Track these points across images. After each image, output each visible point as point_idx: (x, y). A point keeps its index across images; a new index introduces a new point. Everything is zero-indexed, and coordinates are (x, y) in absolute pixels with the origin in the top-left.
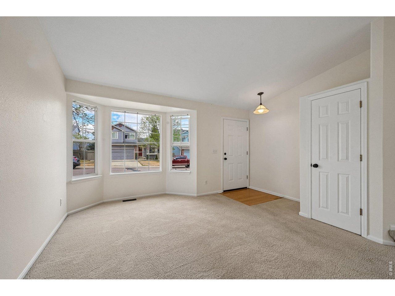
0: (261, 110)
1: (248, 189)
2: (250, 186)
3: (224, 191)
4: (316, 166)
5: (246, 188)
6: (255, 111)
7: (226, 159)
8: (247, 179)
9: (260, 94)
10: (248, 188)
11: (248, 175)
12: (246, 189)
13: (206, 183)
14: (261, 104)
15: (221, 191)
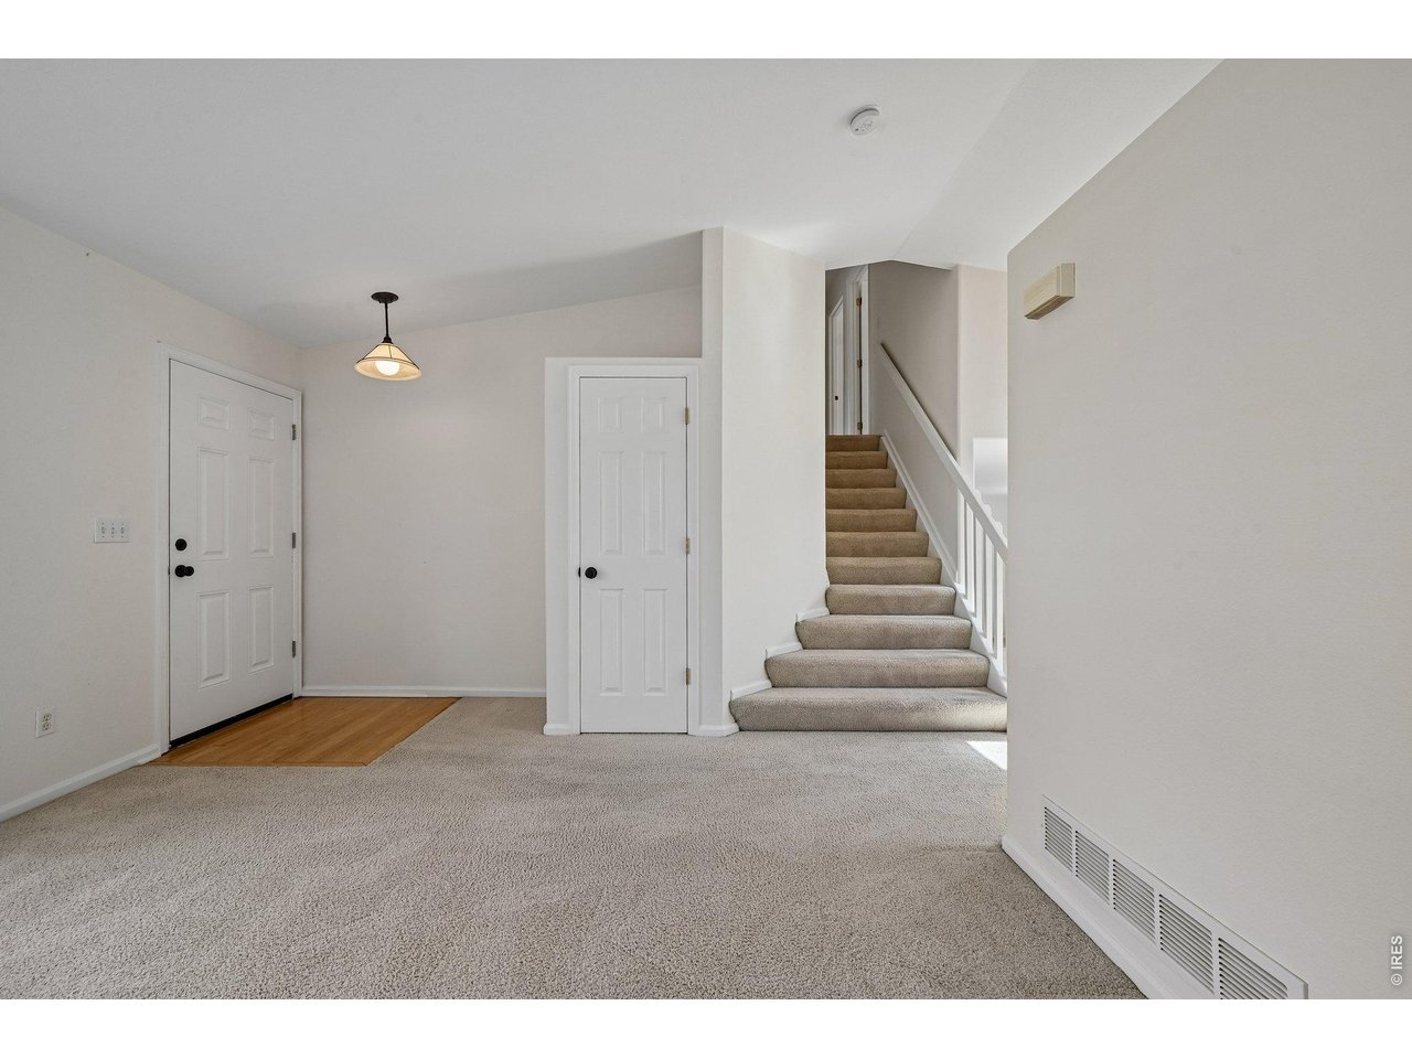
0: (387, 364)
1: (300, 701)
2: (307, 687)
3: (175, 744)
4: (591, 573)
5: (289, 697)
6: (363, 363)
7: (183, 571)
8: (294, 655)
9: (386, 298)
10: (295, 696)
11: (297, 638)
12: (290, 705)
13: (45, 727)
14: (387, 340)
15: (158, 747)
